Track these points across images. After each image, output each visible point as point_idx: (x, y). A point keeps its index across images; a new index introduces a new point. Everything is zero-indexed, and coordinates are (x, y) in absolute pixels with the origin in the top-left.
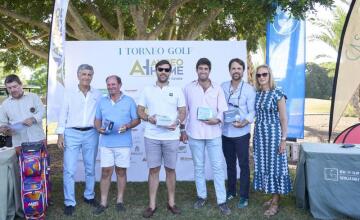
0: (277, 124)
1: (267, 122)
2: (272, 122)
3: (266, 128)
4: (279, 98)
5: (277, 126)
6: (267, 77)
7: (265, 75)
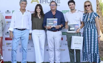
0: (95, 29)
1: (90, 28)
2: (93, 28)
3: (89, 31)
4: (95, 16)
5: (95, 30)
6: (90, 7)
7: (89, 6)
